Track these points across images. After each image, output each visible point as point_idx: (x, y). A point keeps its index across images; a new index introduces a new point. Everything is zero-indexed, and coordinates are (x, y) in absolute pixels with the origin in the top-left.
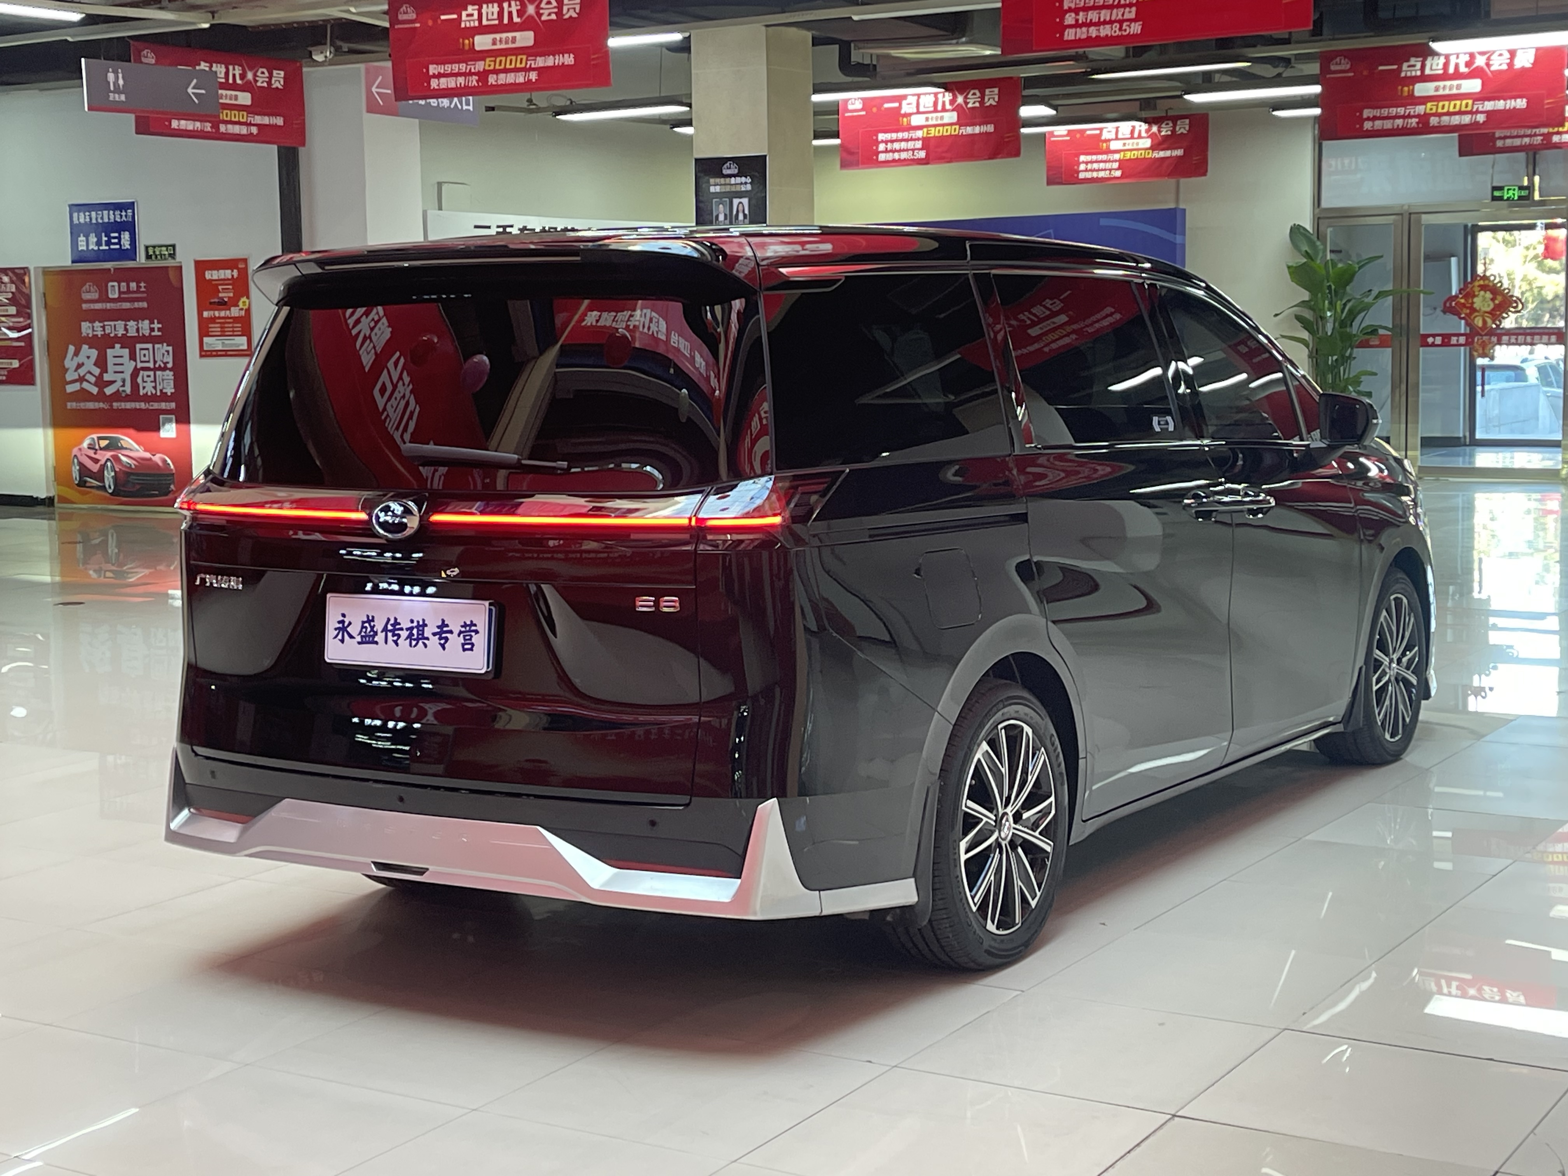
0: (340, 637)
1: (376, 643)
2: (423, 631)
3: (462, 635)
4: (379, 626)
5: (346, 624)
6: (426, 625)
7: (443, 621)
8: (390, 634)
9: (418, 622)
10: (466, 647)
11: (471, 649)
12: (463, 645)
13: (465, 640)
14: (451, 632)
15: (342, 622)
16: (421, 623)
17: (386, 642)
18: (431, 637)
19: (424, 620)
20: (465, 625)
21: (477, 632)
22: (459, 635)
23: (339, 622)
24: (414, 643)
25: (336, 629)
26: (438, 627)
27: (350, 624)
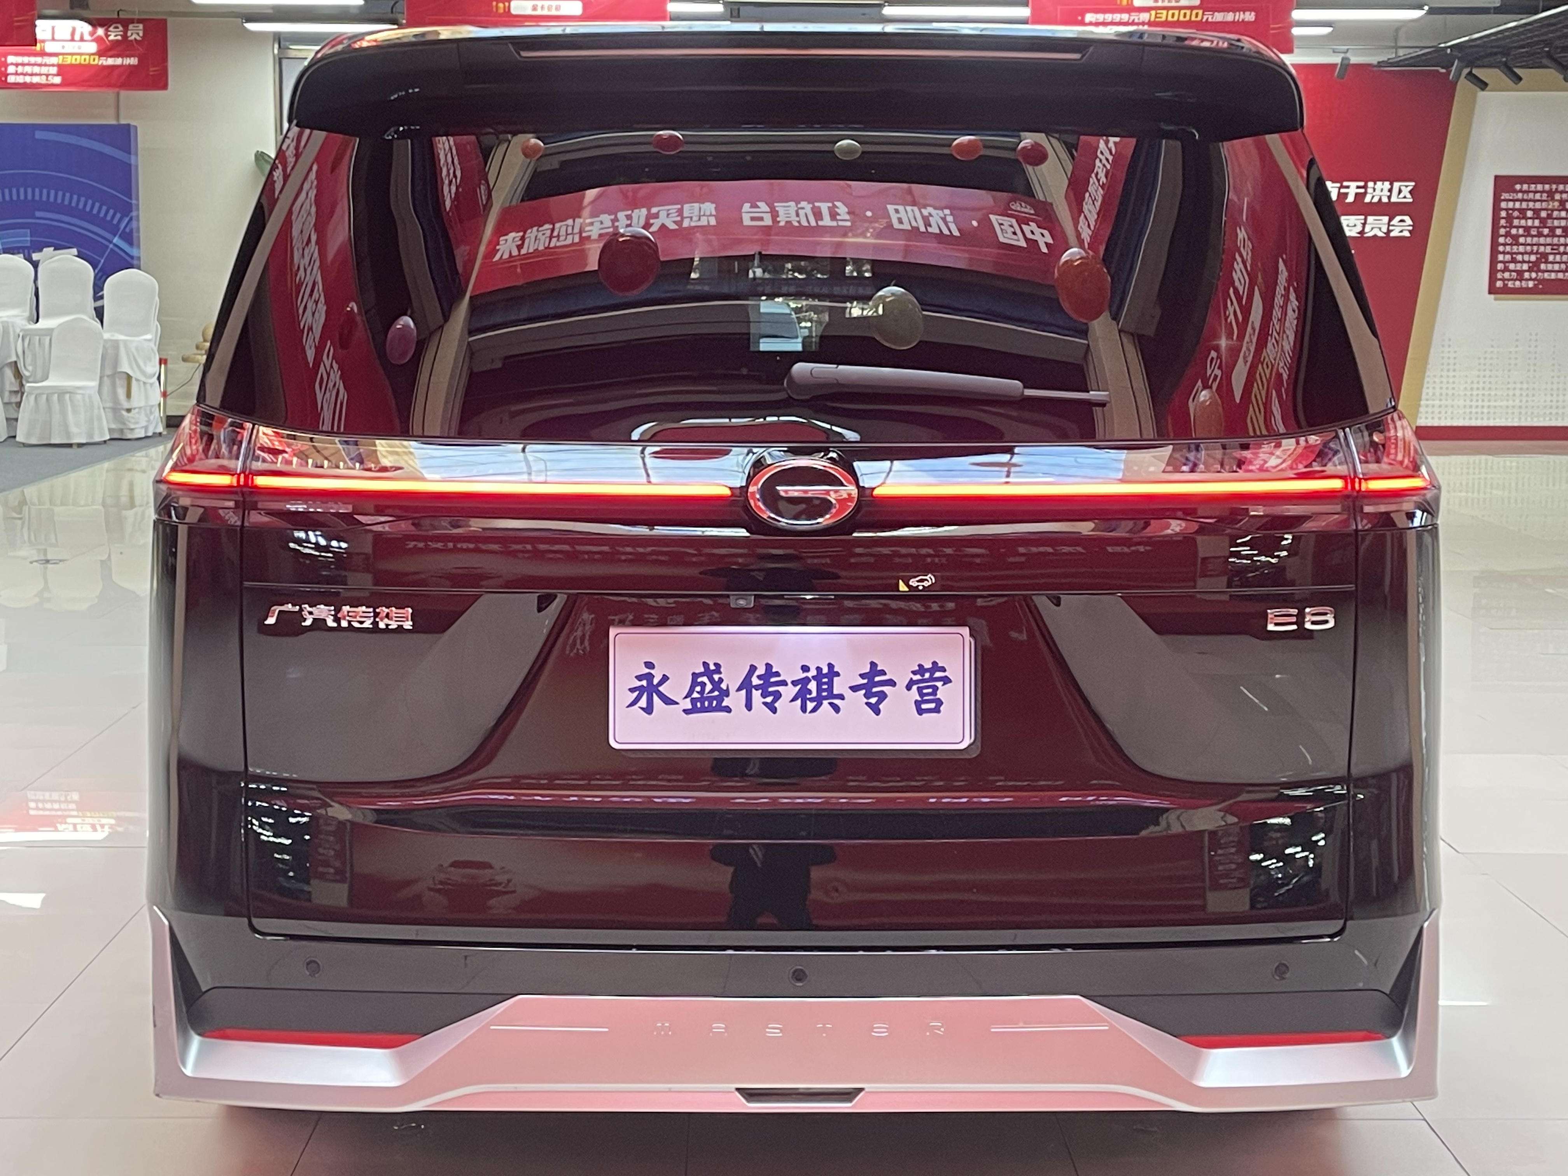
0: (643, 702)
1: (728, 710)
2: (831, 684)
3: (915, 687)
4: (731, 679)
5: (655, 681)
6: (838, 674)
7: (873, 665)
8: (756, 694)
9: (819, 669)
10: (924, 706)
11: (937, 710)
12: (918, 704)
13: (921, 695)
14: (892, 683)
15: (649, 677)
16: (825, 670)
17: (749, 706)
18: (848, 693)
19: (831, 666)
20: (921, 670)
21: (946, 680)
22: (909, 688)
23: (639, 678)
24: (810, 706)
25: (632, 690)
26: (862, 676)
27: (665, 679)
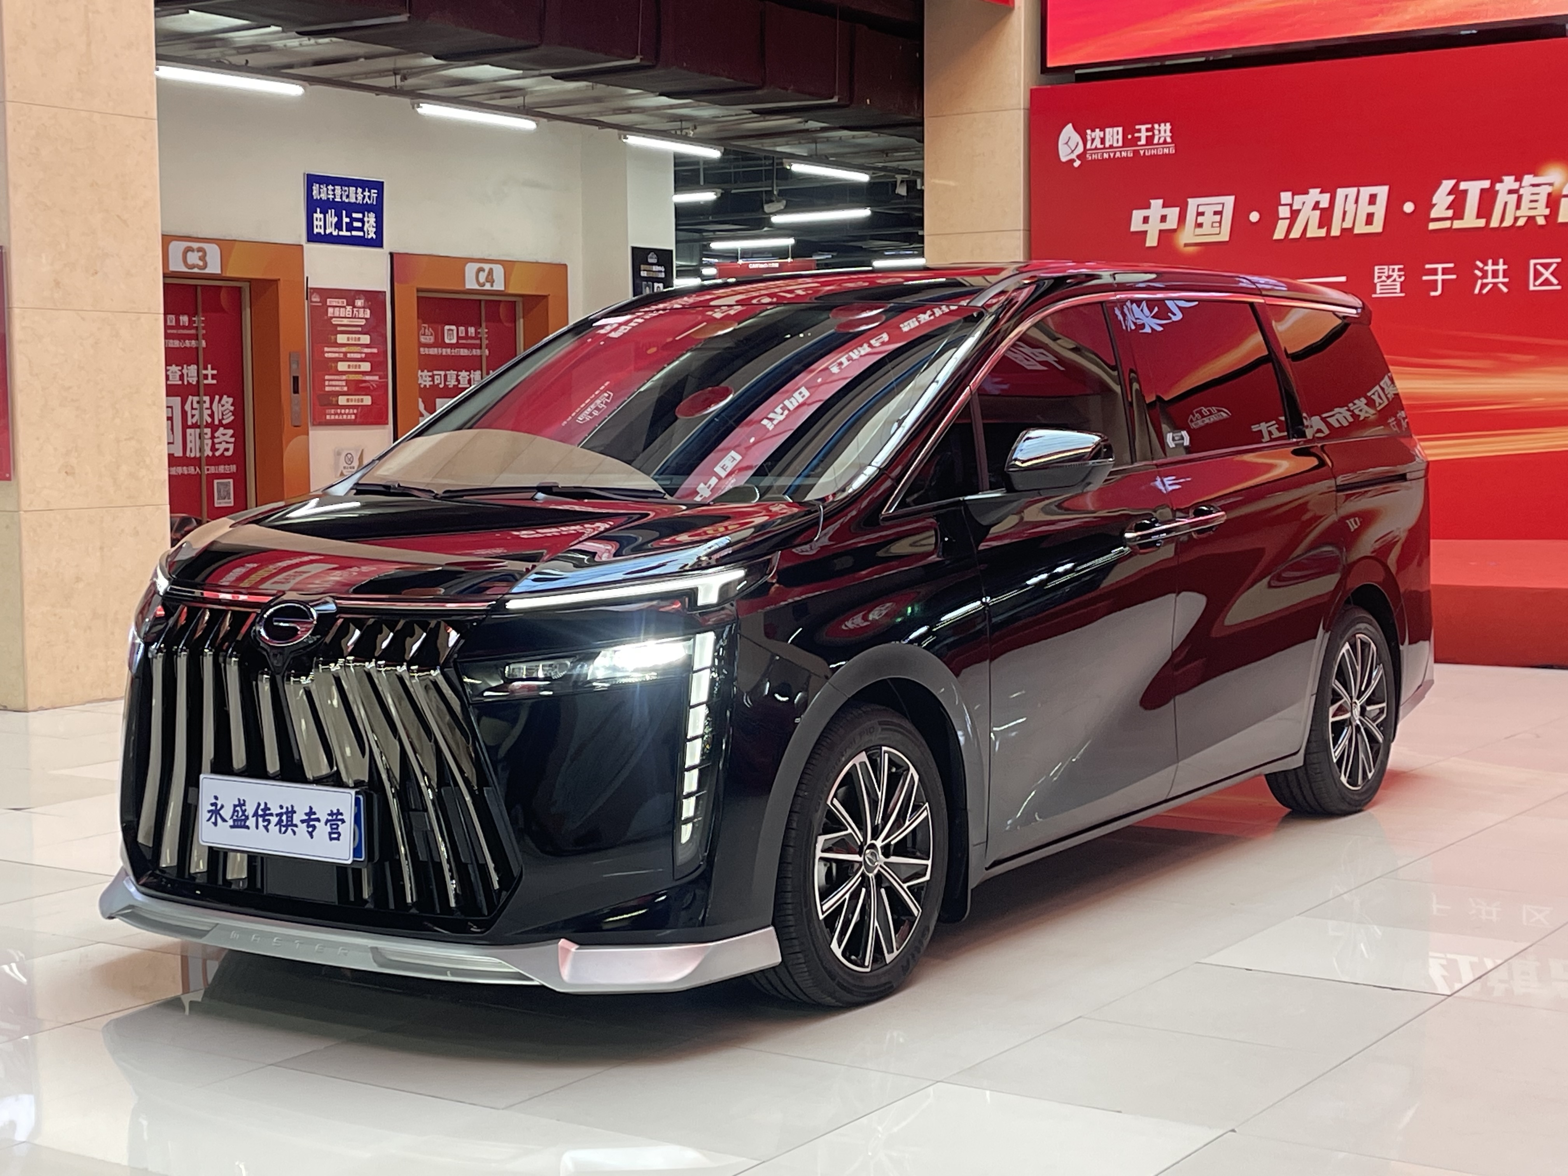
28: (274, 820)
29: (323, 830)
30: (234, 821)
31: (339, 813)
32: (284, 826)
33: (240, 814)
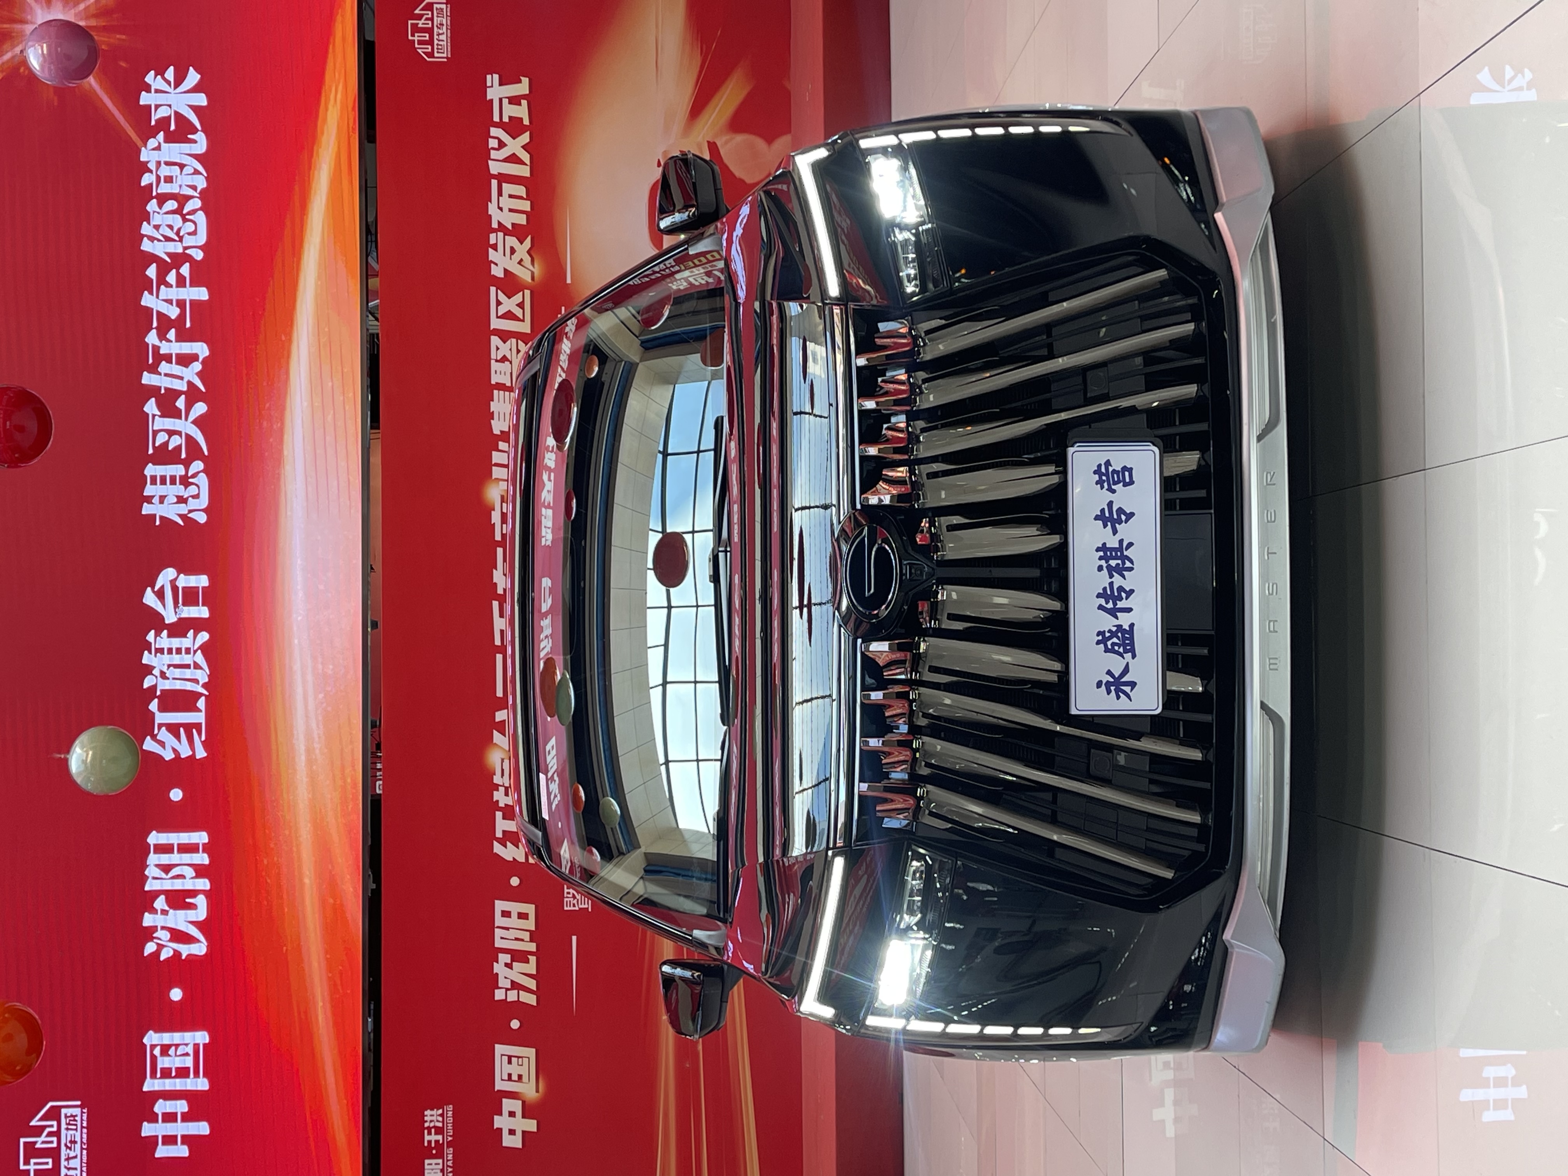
28: (1118, 580)
29: (1123, 497)
30: (1126, 651)
31: (1097, 472)
32: (1124, 563)
33: (1115, 640)
